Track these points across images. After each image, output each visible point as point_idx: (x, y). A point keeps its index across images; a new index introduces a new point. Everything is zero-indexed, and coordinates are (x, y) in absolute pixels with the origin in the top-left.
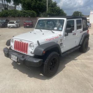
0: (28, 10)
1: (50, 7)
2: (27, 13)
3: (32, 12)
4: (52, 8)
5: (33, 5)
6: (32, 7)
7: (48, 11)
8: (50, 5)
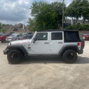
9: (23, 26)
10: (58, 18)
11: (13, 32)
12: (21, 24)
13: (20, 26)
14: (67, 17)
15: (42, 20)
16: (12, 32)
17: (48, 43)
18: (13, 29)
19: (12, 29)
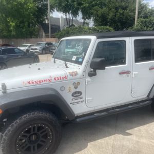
0: (101, 25)
1: (141, 17)
2: (98, 30)
3: (107, 29)
4: (144, 20)
5: (110, 17)
6: (108, 20)
7: (137, 26)
8: (142, 15)
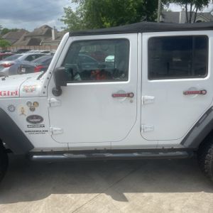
9: (53, 31)
10: (144, 8)
11: (27, 48)
12: (47, 26)
13: (44, 32)
14: (168, 5)
15: (100, 14)
16: (23, 48)
17: (130, 95)
18: (29, 40)
19: (24, 40)
